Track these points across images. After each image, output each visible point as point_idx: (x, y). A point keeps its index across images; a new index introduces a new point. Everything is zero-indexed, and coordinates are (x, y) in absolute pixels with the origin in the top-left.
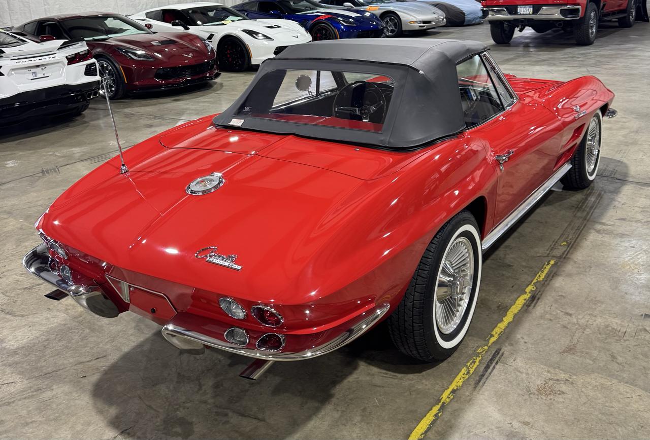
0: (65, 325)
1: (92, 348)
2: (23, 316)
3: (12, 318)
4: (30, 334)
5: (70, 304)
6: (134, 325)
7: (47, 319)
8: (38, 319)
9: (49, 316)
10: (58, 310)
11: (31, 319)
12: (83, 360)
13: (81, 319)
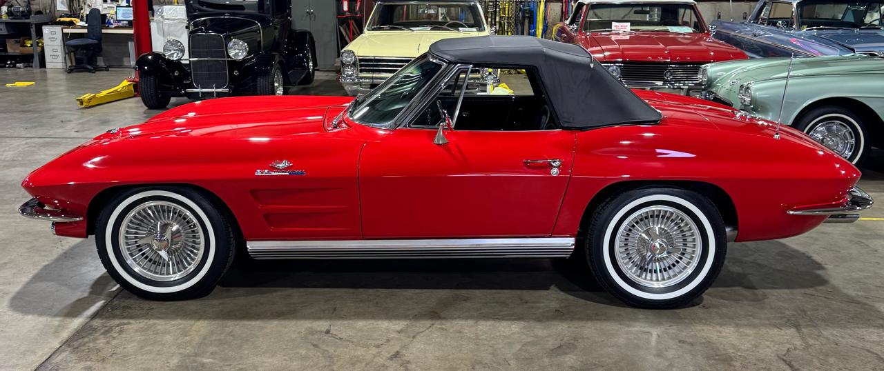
0: (827, 325)
1: (813, 302)
2: (868, 351)
3: (880, 354)
4: (865, 333)
5: (812, 339)
6: (766, 300)
7: (843, 337)
8: (853, 341)
9: (840, 339)
10: (828, 339)
11: (860, 345)
12: (824, 299)
13: (809, 323)
